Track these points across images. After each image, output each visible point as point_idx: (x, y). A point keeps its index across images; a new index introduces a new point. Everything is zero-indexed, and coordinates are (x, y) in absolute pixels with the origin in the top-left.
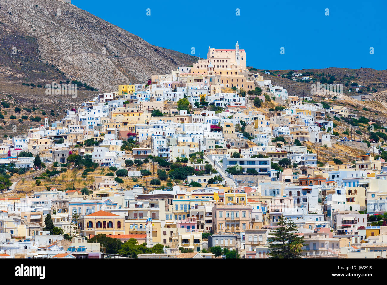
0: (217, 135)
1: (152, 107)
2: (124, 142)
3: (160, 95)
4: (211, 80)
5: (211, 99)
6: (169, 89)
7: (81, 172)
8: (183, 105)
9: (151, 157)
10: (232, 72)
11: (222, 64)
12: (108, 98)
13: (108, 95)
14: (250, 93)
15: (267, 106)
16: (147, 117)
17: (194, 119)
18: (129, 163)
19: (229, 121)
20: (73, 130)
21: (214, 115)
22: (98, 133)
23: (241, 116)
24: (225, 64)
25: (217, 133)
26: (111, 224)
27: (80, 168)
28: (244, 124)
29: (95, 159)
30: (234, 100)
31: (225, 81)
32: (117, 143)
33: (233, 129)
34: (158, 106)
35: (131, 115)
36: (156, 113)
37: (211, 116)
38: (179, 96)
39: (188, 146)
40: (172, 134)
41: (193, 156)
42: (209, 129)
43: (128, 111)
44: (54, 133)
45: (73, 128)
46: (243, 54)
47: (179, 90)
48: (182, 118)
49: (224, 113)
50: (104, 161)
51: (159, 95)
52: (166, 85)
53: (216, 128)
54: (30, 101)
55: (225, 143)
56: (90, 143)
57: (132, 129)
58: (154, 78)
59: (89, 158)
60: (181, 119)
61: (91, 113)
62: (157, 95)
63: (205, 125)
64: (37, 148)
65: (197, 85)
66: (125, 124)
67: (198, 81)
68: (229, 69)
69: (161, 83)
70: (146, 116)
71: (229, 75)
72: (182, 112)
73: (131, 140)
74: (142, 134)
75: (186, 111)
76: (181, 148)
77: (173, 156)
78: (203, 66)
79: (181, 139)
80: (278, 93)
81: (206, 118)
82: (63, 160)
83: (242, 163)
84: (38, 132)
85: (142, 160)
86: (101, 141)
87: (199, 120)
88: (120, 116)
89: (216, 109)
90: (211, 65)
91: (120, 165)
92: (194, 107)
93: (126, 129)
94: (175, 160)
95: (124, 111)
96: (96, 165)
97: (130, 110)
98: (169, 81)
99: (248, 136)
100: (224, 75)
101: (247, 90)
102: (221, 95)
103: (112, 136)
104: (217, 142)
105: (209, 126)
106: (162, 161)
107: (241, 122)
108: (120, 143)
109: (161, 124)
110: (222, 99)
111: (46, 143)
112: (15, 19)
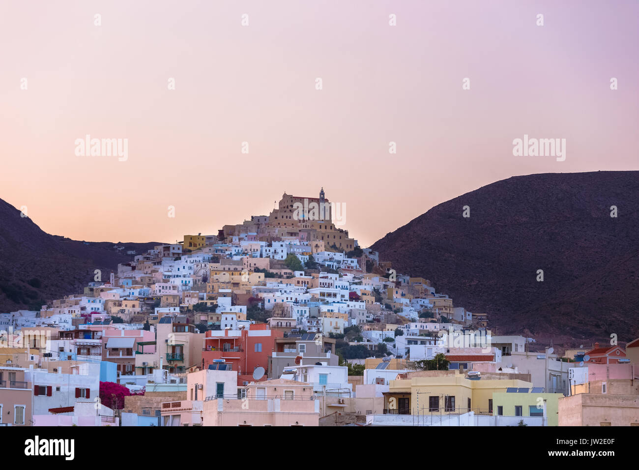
1: (255, 264)
2: (249, 309)
3: (256, 250)
5: (318, 259)
10: (326, 226)
12: (176, 251)
15: (378, 272)
16: (259, 277)
17: (321, 283)
20: (162, 290)
21: (338, 278)
23: (371, 282)
25: (359, 303)
30: (344, 262)
32: (241, 309)
34: (263, 263)
35: (236, 274)
38: (282, 253)
39: (336, 318)
40: (307, 301)
41: (348, 331)
42: (347, 297)
43: (229, 269)
45: (163, 287)
48: (303, 280)
51: (254, 250)
53: (354, 297)
60: (302, 282)
62: (252, 250)
64: (126, 312)
66: (236, 285)
71: (323, 230)
72: (297, 274)
74: (269, 300)
75: (303, 273)
77: (325, 331)
78: (285, 217)
81: (335, 283)
86: (216, 306)
87: (327, 284)
88: (224, 274)
95: (224, 269)
97: (232, 267)
99: (391, 308)
105: (343, 293)
107: (375, 290)
111: (134, 306)
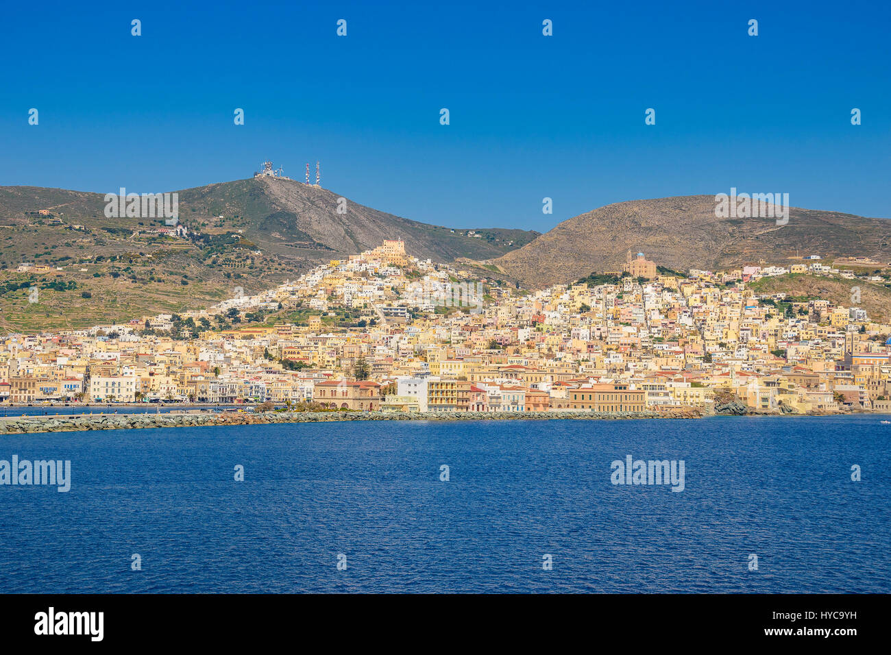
0: (381, 293)
1: (347, 275)
2: (329, 296)
3: (352, 268)
4: (382, 259)
5: (381, 271)
6: (358, 264)
8: (365, 274)
9: (342, 305)
10: (395, 255)
11: (389, 249)
12: (324, 268)
14: (404, 267)
17: (369, 283)
18: (330, 308)
19: (388, 284)
20: (302, 288)
22: (315, 290)
23: (396, 281)
24: (391, 249)
26: (294, 353)
28: (397, 286)
29: (311, 306)
30: (394, 271)
31: (391, 260)
33: (390, 289)
34: (350, 274)
36: (349, 279)
37: (379, 281)
38: (363, 268)
39: (364, 299)
40: (356, 292)
42: (377, 289)
43: (333, 277)
44: (291, 289)
45: (302, 286)
46: (402, 244)
47: (363, 265)
49: (387, 280)
50: (316, 307)
52: (356, 262)
53: (381, 289)
55: (385, 297)
56: (310, 296)
57: (334, 288)
58: (351, 257)
59: (308, 305)
60: (362, 282)
61: (313, 278)
63: (374, 287)
64: (281, 297)
65: (374, 263)
66: (330, 285)
67: (375, 259)
68: (393, 253)
69: (354, 260)
70: (343, 280)
71: (393, 256)
72: (363, 279)
75: (365, 278)
76: (359, 300)
77: (355, 304)
78: (379, 251)
80: (421, 266)
81: (376, 283)
82: (294, 305)
83: (391, 309)
84: (283, 288)
85: (337, 307)
86: (316, 295)
87: (372, 284)
88: (328, 280)
89: (383, 277)
90: (383, 250)
91: (325, 309)
92: (371, 275)
93: (330, 288)
94: (355, 307)
95: (331, 277)
96: (311, 309)
98: (359, 259)
99: (398, 293)
100: (390, 256)
101: (403, 265)
102: (386, 268)
103: (322, 292)
104: (380, 297)
105: (376, 287)
106: (348, 307)
108: (326, 296)
109: (350, 285)
110: (387, 271)
111: (286, 295)
112: (283, 201)
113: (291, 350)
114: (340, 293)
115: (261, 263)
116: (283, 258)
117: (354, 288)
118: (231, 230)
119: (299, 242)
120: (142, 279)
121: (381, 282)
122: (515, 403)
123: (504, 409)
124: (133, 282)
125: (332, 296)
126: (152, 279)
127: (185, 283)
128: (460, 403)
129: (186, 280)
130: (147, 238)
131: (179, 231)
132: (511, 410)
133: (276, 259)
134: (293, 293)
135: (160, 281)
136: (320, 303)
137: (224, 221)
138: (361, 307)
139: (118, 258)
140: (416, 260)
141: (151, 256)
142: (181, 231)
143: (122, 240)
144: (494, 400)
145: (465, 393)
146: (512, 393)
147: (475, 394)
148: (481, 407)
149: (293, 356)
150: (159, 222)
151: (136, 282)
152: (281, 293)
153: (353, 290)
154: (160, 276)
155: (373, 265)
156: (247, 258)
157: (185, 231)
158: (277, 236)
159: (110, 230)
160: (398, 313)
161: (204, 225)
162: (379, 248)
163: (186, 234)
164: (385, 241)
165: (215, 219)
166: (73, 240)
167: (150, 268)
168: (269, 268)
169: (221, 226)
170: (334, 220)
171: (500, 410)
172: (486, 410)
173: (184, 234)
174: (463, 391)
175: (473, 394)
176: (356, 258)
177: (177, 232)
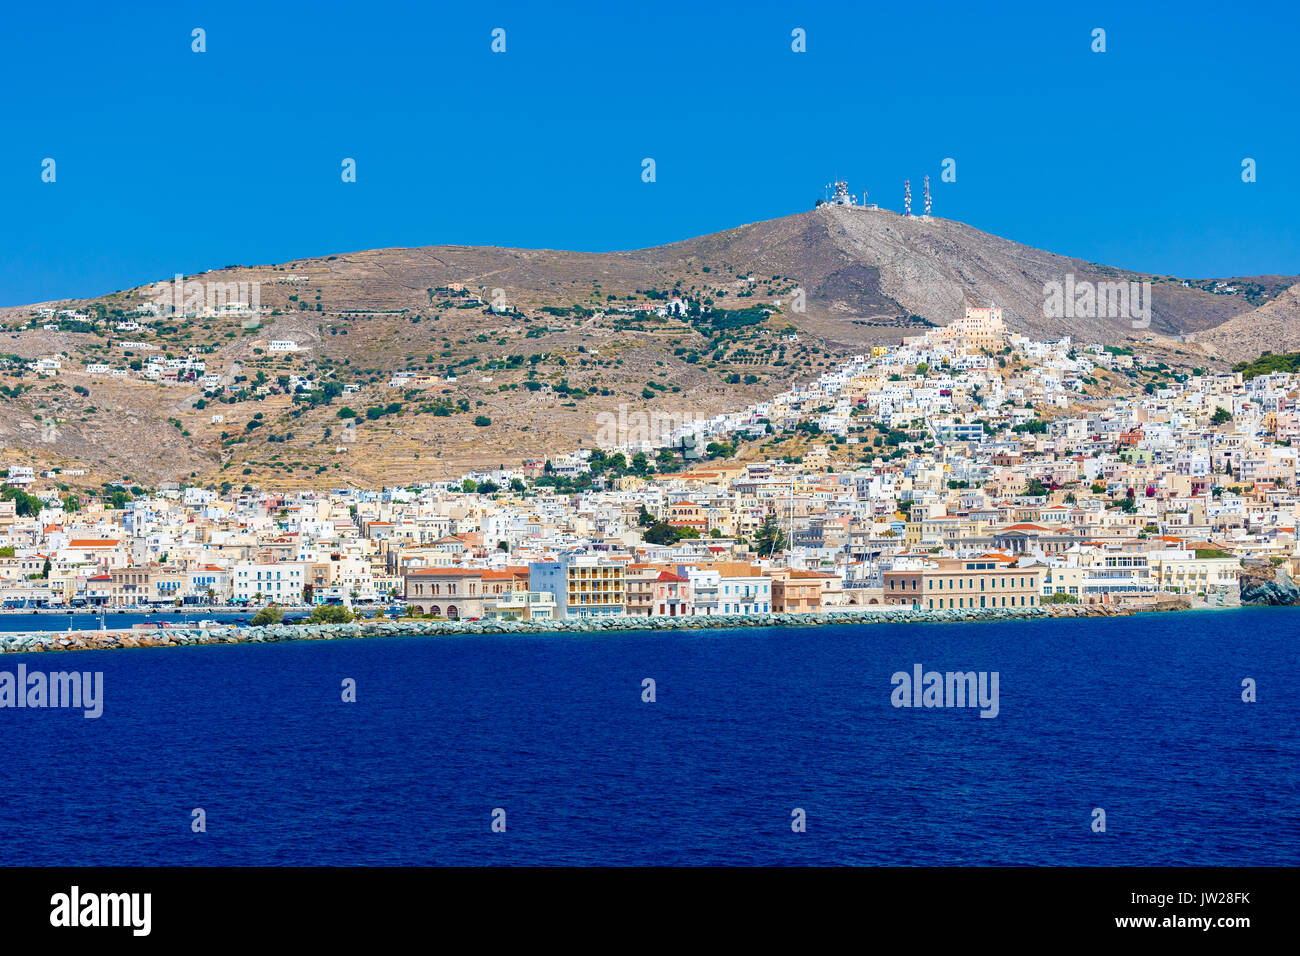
0: (946, 400)
1: (893, 371)
2: (854, 409)
4: (959, 341)
5: (954, 363)
6: (915, 352)
7: (805, 439)
8: (922, 370)
9: (873, 423)
10: (983, 333)
11: (975, 324)
12: (859, 361)
13: (860, 357)
14: (999, 353)
15: (1012, 367)
17: (926, 384)
18: (851, 430)
19: (962, 386)
20: (813, 396)
21: (949, 378)
22: (833, 399)
23: (978, 379)
24: (979, 324)
25: (946, 398)
27: (806, 435)
28: (977, 388)
29: (821, 427)
30: (978, 362)
31: (975, 342)
32: (847, 409)
33: (963, 393)
34: (898, 370)
35: (868, 381)
36: (895, 378)
37: (946, 381)
38: (923, 359)
39: (913, 412)
41: (915, 422)
42: (938, 394)
44: (795, 399)
45: (814, 393)
46: (999, 313)
47: (924, 352)
48: (917, 382)
49: (961, 377)
50: (829, 428)
51: (904, 358)
52: (914, 347)
53: (945, 393)
54: (842, 345)
55: (952, 408)
56: (824, 409)
57: (865, 395)
58: (906, 340)
59: (816, 426)
61: (834, 380)
62: (902, 359)
63: (935, 391)
64: (774, 415)
65: (943, 348)
67: (946, 343)
68: (980, 330)
69: (911, 345)
70: (883, 381)
71: (980, 336)
72: (919, 376)
73: (861, 407)
74: (872, 401)
75: (923, 376)
76: (904, 414)
77: (895, 422)
78: (956, 327)
79: (906, 405)
80: (1032, 351)
81: (940, 383)
82: (792, 426)
83: (956, 429)
84: (780, 399)
85: (865, 427)
86: (833, 408)
87: (932, 385)
89: (955, 372)
90: (964, 326)
91: (842, 432)
92: (933, 370)
93: (859, 395)
94: (896, 426)
95: (865, 376)
96: (822, 432)
97: (869, 375)
98: (919, 344)
99: (979, 400)
100: (974, 336)
101: (996, 350)
102: (965, 357)
103: (845, 402)
104: (942, 407)
106: (882, 428)
107: (975, 386)
108: (850, 410)
109: (894, 389)
110: (964, 361)
111: (784, 409)
112: (859, 246)
113: (684, 507)
114: (874, 402)
115: (795, 356)
116: (835, 345)
117: (899, 391)
118: (763, 302)
119: (879, 316)
120: (577, 391)
121: (950, 382)
122: (748, 599)
123: (727, 610)
124: (560, 396)
125: (860, 407)
126: (594, 390)
127: (647, 395)
128: (635, 603)
129: (652, 390)
130: (615, 322)
131: (673, 307)
132: (742, 611)
133: (823, 347)
134: (797, 407)
135: (605, 393)
136: (838, 421)
137: (755, 286)
138: (906, 427)
139: (543, 357)
140: (1026, 340)
141: (597, 352)
142: (677, 306)
143: (573, 326)
144: (706, 596)
145: (644, 585)
146: (743, 583)
147: (666, 585)
148: (678, 608)
149: (687, 517)
150: (645, 293)
151: (566, 397)
152: (780, 408)
153: (896, 397)
154: (607, 385)
155: (941, 352)
156: (774, 347)
157: (684, 308)
158: (844, 308)
159: (554, 312)
160: (967, 435)
161: (720, 294)
162: (957, 323)
163: (687, 311)
164: (968, 310)
165: (740, 283)
166: (491, 330)
167: (592, 373)
168: (808, 364)
169: (748, 295)
170: (948, 276)
171: (719, 612)
172: (689, 612)
173: (682, 311)
174: (640, 582)
175: (661, 585)
176: (914, 342)
177: (670, 308)
